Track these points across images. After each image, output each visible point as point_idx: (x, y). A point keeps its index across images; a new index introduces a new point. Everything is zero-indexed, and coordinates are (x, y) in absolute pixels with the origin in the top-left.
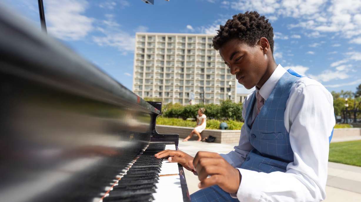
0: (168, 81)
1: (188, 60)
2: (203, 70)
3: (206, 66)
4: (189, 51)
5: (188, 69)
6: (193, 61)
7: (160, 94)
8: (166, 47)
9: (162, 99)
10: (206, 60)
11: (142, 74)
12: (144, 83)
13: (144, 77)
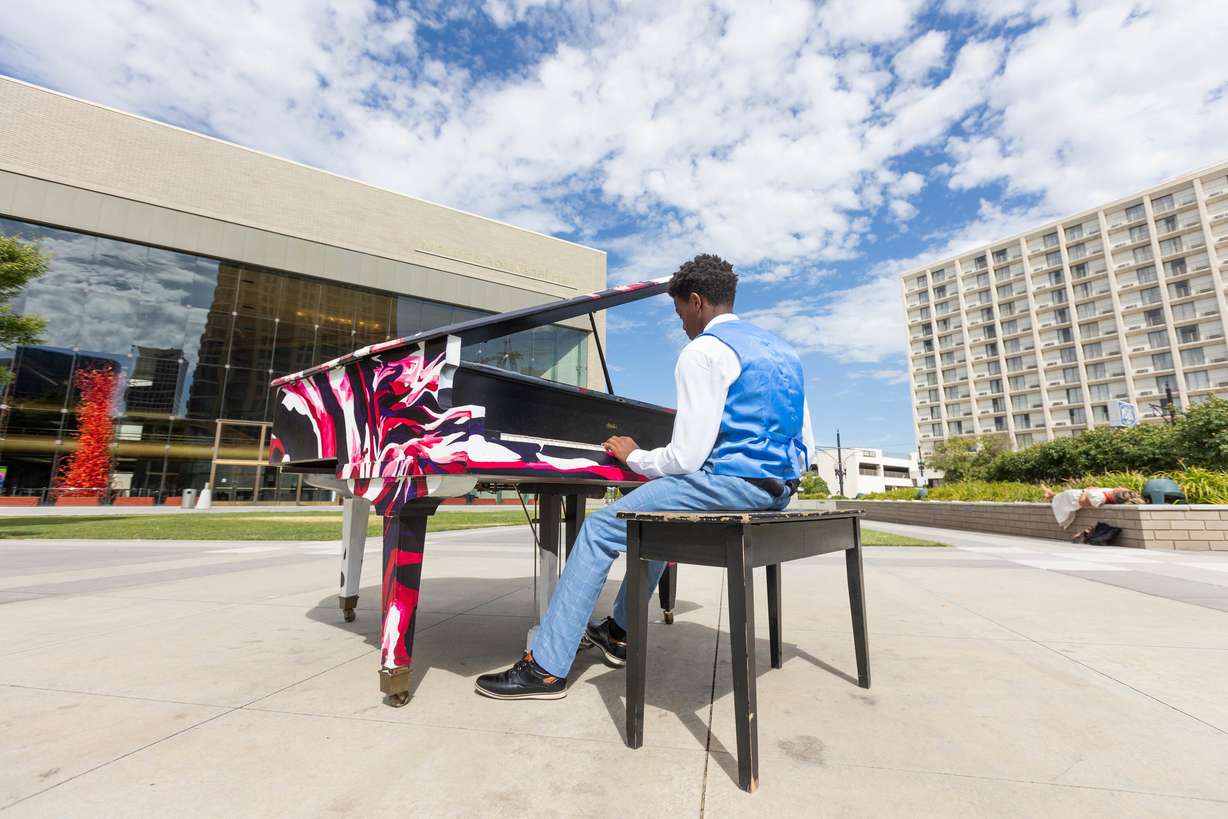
0: (1020, 380)
1: (1081, 298)
2: (1154, 314)
3: (1167, 297)
4: (1080, 268)
5: (1088, 326)
6: (1106, 295)
7: (999, 421)
8: (994, 280)
9: (1006, 436)
10: (1163, 276)
11: (932, 375)
12: (943, 398)
13: (941, 382)
